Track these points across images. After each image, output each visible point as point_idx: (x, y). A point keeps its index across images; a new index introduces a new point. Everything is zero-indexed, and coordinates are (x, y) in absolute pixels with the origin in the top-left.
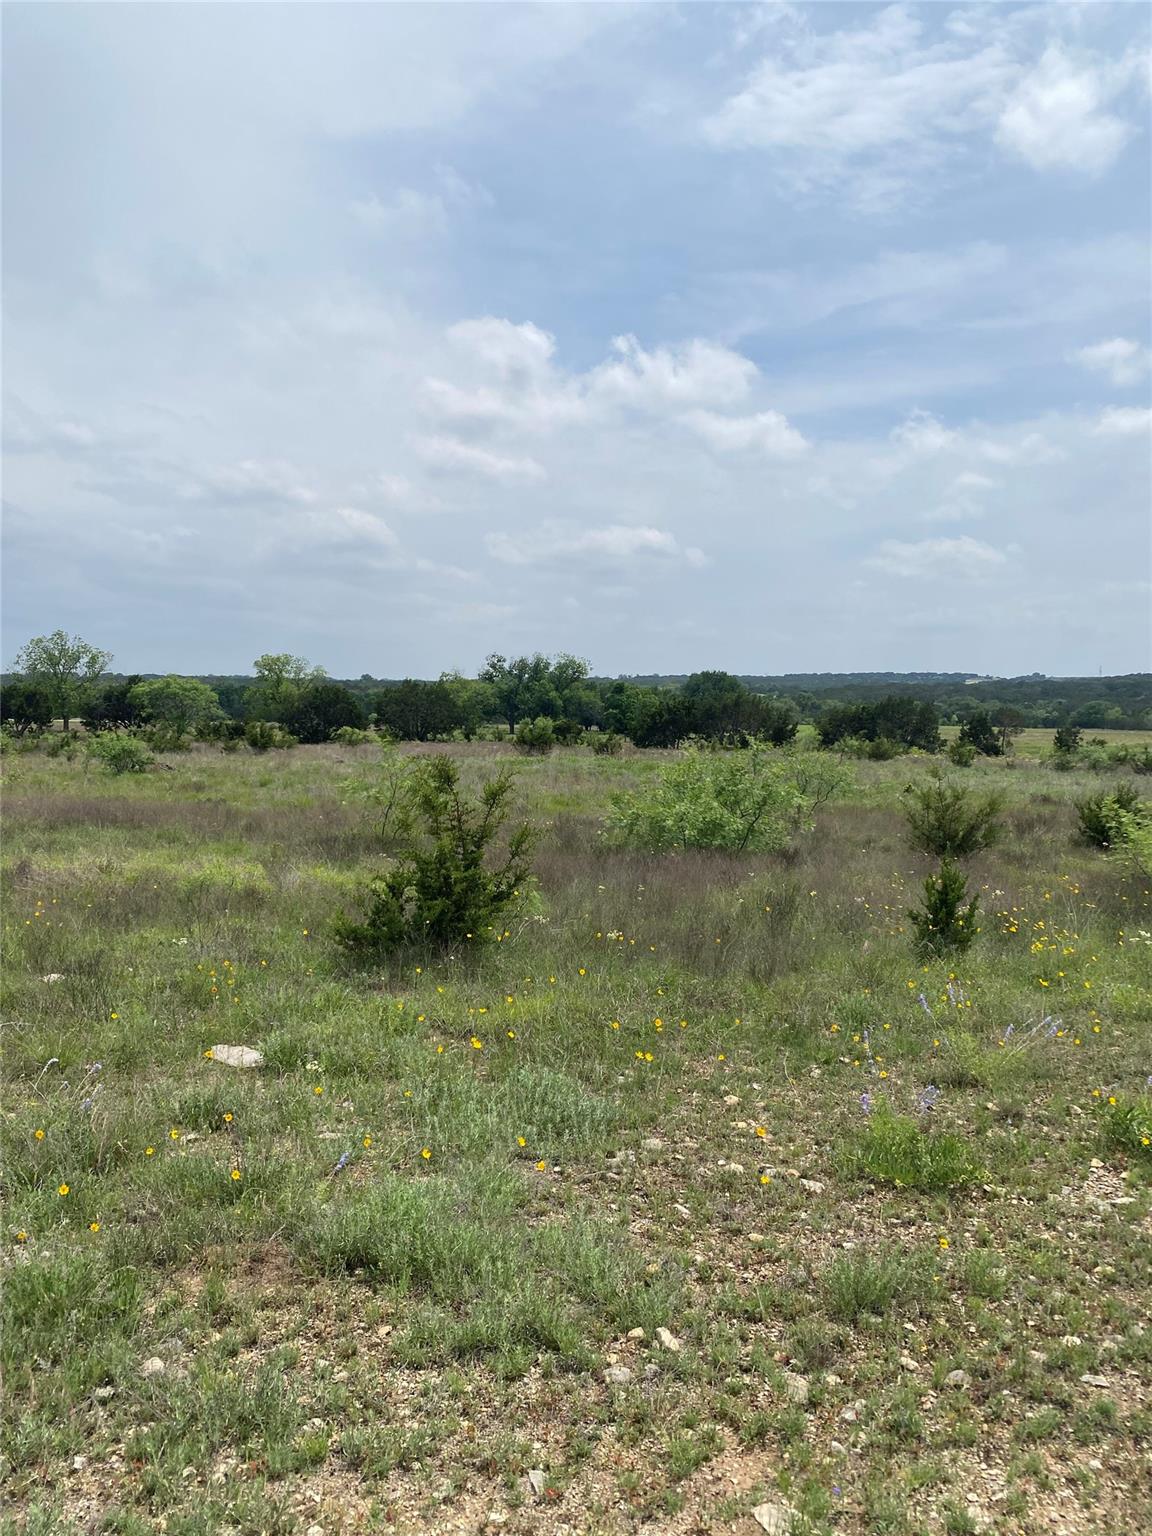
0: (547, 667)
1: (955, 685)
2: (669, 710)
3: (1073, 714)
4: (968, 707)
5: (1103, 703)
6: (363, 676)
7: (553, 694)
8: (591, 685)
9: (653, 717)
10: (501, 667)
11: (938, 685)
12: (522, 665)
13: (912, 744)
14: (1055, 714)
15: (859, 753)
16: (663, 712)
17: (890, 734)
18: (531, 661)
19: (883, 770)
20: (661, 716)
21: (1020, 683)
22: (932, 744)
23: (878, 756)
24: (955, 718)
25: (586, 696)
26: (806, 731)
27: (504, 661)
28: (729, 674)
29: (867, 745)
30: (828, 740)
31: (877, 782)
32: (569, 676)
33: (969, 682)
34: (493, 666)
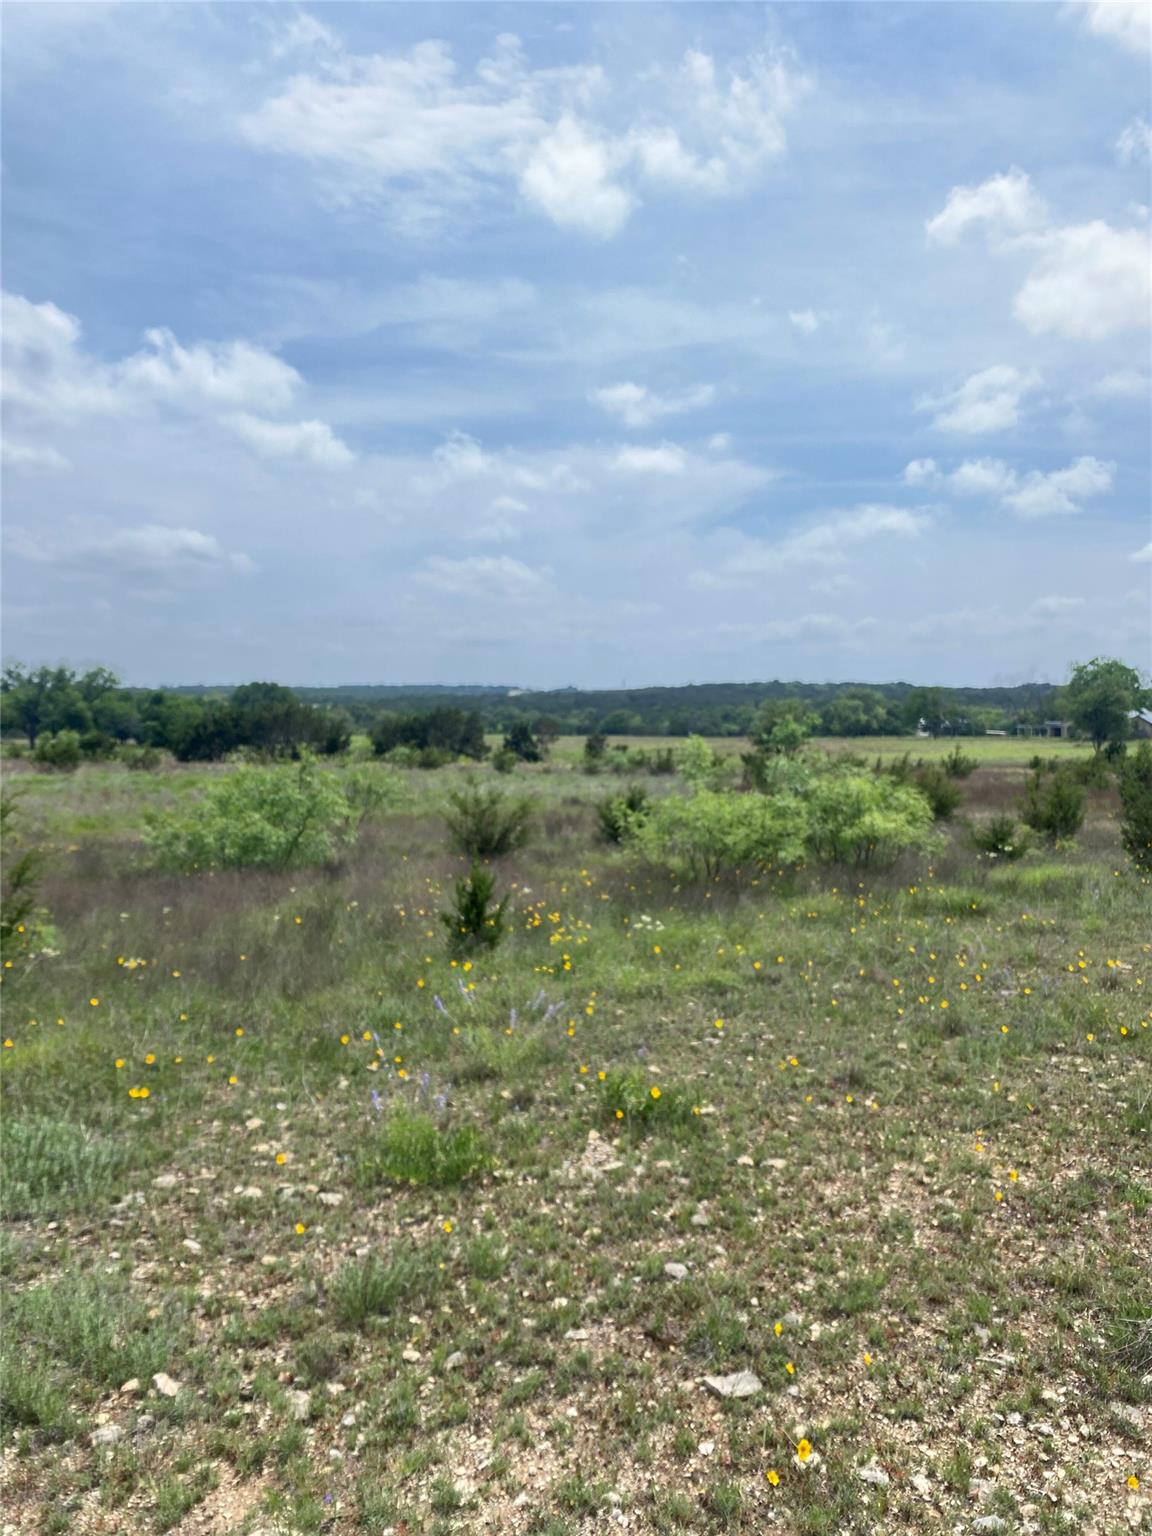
0: (73, 675)
1: (499, 696)
2: (216, 722)
3: (602, 722)
4: (511, 717)
5: (626, 712)
7: (81, 705)
8: (126, 696)
9: (196, 728)
10: (19, 675)
11: (484, 696)
12: (44, 675)
13: (460, 752)
14: (587, 722)
15: (409, 763)
16: (208, 724)
17: (440, 743)
18: (54, 669)
19: (432, 779)
20: (205, 728)
21: (556, 695)
22: (478, 752)
23: (428, 764)
24: (500, 727)
25: (121, 708)
26: (360, 741)
27: (22, 668)
28: (280, 685)
29: (418, 754)
30: (380, 749)
31: (425, 791)
32: (99, 686)
33: (512, 693)
34: (9, 673)
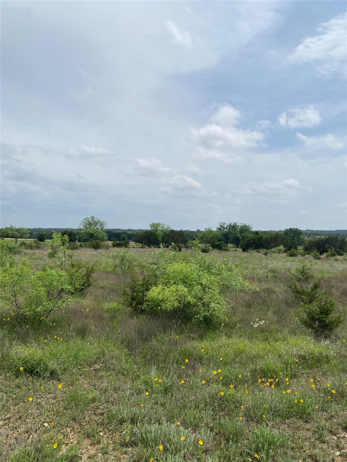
6: (197, 230)
7: (238, 235)
10: (224, 226)
16: (251, 240)
18: (233, 224)
27: (225, 224)
28: (299, 229)
32: (245, 229)
34: (221, 226)
